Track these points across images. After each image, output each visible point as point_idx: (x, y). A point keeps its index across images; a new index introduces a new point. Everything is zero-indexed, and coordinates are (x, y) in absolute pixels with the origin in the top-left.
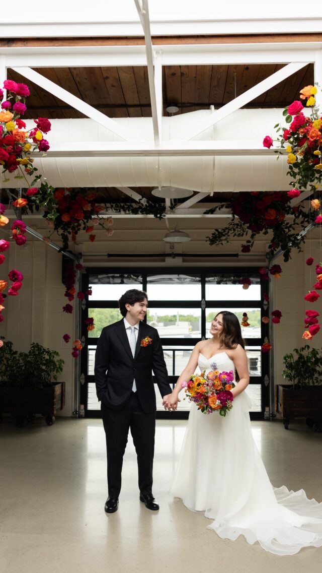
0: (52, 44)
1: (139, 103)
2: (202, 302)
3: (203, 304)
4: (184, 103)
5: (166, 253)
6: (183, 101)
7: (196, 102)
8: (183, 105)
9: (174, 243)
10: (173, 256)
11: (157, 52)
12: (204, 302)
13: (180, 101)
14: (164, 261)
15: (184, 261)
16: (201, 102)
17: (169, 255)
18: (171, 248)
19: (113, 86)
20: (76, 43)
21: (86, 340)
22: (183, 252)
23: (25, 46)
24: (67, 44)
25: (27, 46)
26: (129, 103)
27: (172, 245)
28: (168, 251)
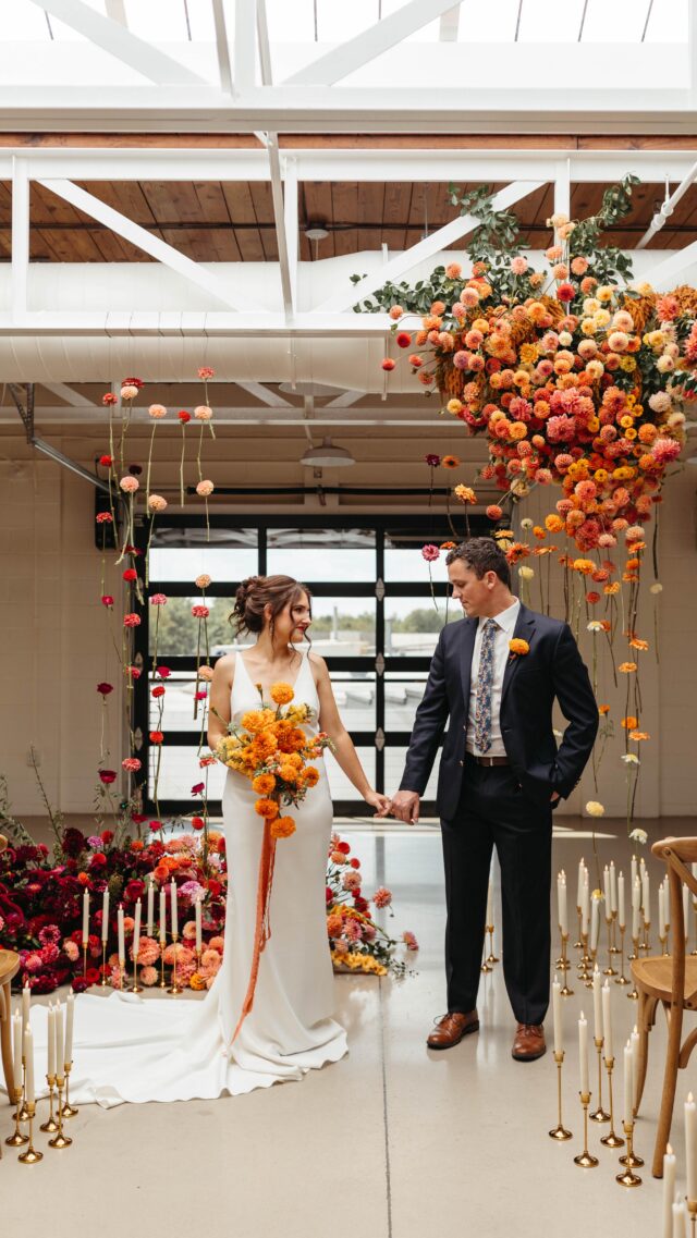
0: (109, 142)
1: (255, 222)
2: (378, 586)
3: (380, 589)
4: (338, 223)
5: (306, 486)
6: (336, 220)
7: (361, 221)
8: (337, 226)
9: (321, 468)
10: (320, 492)
11: (290, 159)
12: (382, 586)
13: (330, 220)
14: (302, 502)
15: (341, 502)
16: (369, 221)
17: (312, 491)
18: (315, 476)
19: (209, 197)
20: (151, 142)
21: (144, 661)
22: (340, 484)
23: (62, 145)
24: (134, 143)
25: (66, 146)
26: (236, 220)
27: (318, 472)
28: (310, 481)
